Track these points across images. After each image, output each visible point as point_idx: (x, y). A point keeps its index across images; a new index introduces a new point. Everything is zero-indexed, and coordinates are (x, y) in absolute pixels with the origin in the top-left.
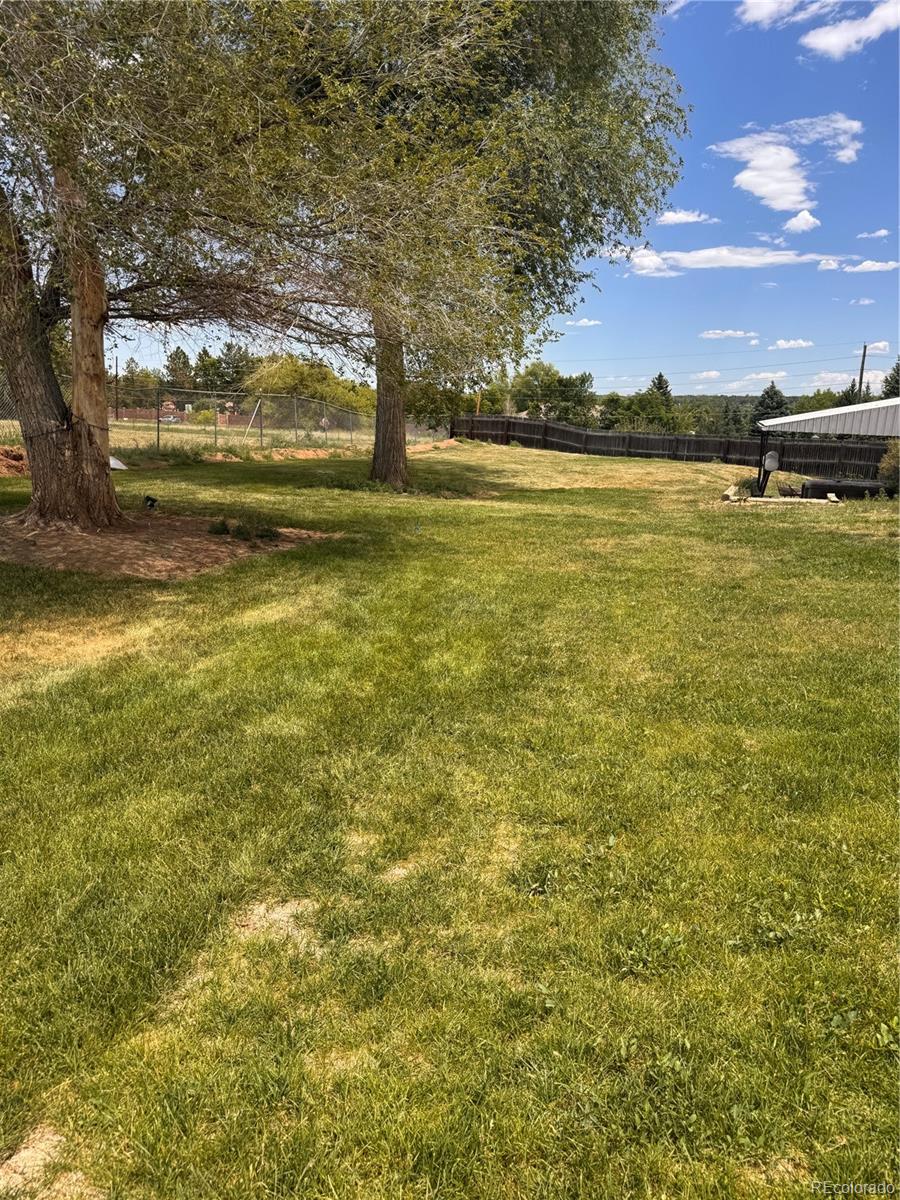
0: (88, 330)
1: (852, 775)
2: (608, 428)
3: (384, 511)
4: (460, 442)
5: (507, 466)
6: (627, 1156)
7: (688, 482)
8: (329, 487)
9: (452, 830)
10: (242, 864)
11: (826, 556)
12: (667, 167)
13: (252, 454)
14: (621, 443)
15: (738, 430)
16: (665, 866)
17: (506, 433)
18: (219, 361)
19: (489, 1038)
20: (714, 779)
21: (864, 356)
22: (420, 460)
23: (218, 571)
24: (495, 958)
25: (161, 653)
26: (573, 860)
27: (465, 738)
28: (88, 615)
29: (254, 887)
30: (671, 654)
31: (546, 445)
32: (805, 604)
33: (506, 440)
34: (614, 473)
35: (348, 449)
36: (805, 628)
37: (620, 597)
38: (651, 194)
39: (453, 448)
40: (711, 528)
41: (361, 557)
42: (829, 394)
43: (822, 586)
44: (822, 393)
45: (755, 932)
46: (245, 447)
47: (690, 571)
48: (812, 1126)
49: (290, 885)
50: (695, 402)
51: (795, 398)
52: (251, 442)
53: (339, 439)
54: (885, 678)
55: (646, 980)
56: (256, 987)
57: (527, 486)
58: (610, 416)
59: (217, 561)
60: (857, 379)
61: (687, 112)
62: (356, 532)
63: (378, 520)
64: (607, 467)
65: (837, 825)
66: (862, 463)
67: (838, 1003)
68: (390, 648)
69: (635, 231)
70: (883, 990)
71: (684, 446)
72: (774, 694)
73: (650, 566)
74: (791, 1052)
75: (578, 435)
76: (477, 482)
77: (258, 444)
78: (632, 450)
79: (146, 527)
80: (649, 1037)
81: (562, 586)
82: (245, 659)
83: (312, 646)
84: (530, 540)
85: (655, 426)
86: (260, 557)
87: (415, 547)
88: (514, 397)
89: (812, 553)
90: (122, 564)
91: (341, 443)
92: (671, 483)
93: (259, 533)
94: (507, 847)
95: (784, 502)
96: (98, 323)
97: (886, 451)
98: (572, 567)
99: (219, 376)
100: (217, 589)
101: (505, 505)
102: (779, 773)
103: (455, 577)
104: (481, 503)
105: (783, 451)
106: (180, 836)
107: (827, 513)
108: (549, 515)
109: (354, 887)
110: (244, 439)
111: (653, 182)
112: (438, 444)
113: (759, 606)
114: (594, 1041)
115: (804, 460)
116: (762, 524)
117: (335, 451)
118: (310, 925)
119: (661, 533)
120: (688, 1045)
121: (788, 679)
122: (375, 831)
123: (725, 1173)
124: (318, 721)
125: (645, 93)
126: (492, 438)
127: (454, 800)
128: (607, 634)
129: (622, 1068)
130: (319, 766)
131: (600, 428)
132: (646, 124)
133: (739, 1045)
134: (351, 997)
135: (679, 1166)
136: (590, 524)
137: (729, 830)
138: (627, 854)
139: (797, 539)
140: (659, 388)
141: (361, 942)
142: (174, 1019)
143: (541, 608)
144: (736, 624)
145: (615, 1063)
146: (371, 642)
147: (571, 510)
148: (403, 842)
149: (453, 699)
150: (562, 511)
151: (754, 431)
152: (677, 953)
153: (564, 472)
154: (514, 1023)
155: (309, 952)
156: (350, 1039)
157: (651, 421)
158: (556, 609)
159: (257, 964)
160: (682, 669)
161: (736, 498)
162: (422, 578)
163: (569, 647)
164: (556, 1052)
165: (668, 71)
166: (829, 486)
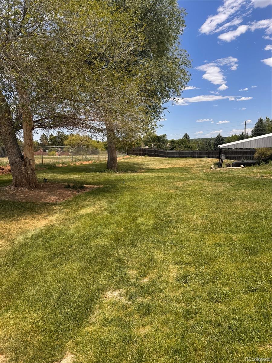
0: (28, 132)
2: (172, 149)
3: (113, 178)
4: (130, 156)
5: (145, 162)
6: (228, 346)
7: (199, 164)
8: (95, 172)
9: (157, 268)
10: (102, 281)
11: (244, 184)
12: (186, 77)
13: (70, 164)
14: (177, 154)
15: (210, 148)
16: (219, 273)
17: (143, 153)
18: (56, 137)
19: (183, 320)
20: (227, 249)
21: (245, 124)
22: (119, 162)
23: (70, 199)
24: (178, 301)
25: (60, 223)
26: (193, 273)
27: (153, 242)
28: (36, 214)
29: (107, 286)
30: (207, 214)
31: (155, 156)
32: (241, 198)
33: (143, 155)
34: (177, 163)
35: (98, 160)
36: (242, 205)
37: (187, 199)
38: (183, 84)
39: (128, 158)
40: (209, 177)
41: (110, 192)
42: (236, 136)
43: (245, 192)
44: (234, 135)
45: (248, 288)
46: (67, 162)
47: (206, 190)
49: (116, 285)
50: (197, 141)
51: (226, 138)
52: (69, 160)
53: (94, 157)
54: (268, 217)
55: (221, 303)
56: (114, 313)
57: (153, 168)
58: (172, 146)
59: (69, 196)
60: (244, 131)
61: (191, 62)
62: (106, 185)
63: (112, 181)
65: (264, 258)
66: (248, 155)
68: (126, 218)
69: (179, 95)
71: (196, 153)
72: (238, 224)
73: (194, 189)
74: (264, 318)
75: (165, 152)
76: (138, 168)
77: (72, 161)
78: (181, 156)
79: (46, 188)
80: (226, 317)
81: (170, 197)
82: (85, 224)
83: (103, 218)
84: (158, 184)
85: (186, 149)
86: (81, 194)
87: (125, 188)
88: (144, 142)
89: (240, 183)
90: (42, 199)
91: (95, 159)
92: (194, 165)
93: (79, 187)
94: (174, 271)
95: (228, 169)
96: (31, 130)
97: (255, 152)
98: (171, 191)
99: (56, 141)
100: (71, 204)
101: (148, 174)
102: (245, 245)
103: (139, 196)
104: (140, 174)
105: (225, 153)
106: (82, 274)
107: (241, 171)
108: (161, 176)
109: (134, 285)
110: (67, 159)
111: (183, 81)
112: (124, 157)
113: (228, 200)
114: (212, 319)
115: (231, 156)
116: (224, 175)
117: (94, 161)
118: (124, 296)
119: (195, 180)
120: (237, 318)
121: (241, 220)
122: (135, 270)
123: (254, 348)
124: (111, 240)
125: (179, 57)
126: (139, 155)
127: (156, 259)
128: (186, 210)
129: (221, 325)
130: (115, 252)
131: (170, 150)
132: (180, 65)
133: (250, 317)
134: (141, 314)
135: (242, 348)
136: (174, 178)
137: (235, 262)
138: (208, 271)
139: (235, 179)
140: (186, 137)
141: (140, 299)
142: (94, 323)
143: (166, 203)
144: (223, 205)
145: (219, 324)
146: (119, 216)
147: (167, 174)
148: (144, 272)
149: (147, 231)
150: (164, 175)
151: (216, 148)
152: (228, 295)
153: (162, 163)
154: (188, 317)
155: (126, 303)
156: (144, 324)
157: (185, 147)
158: (170, 204)
159: (113, 307)
160: (211, 218)
161: (214, 168)
162: (129, 197)
163: (177, 214)
164: (202, 323)
165: (185, 51)
166: (241, 163)
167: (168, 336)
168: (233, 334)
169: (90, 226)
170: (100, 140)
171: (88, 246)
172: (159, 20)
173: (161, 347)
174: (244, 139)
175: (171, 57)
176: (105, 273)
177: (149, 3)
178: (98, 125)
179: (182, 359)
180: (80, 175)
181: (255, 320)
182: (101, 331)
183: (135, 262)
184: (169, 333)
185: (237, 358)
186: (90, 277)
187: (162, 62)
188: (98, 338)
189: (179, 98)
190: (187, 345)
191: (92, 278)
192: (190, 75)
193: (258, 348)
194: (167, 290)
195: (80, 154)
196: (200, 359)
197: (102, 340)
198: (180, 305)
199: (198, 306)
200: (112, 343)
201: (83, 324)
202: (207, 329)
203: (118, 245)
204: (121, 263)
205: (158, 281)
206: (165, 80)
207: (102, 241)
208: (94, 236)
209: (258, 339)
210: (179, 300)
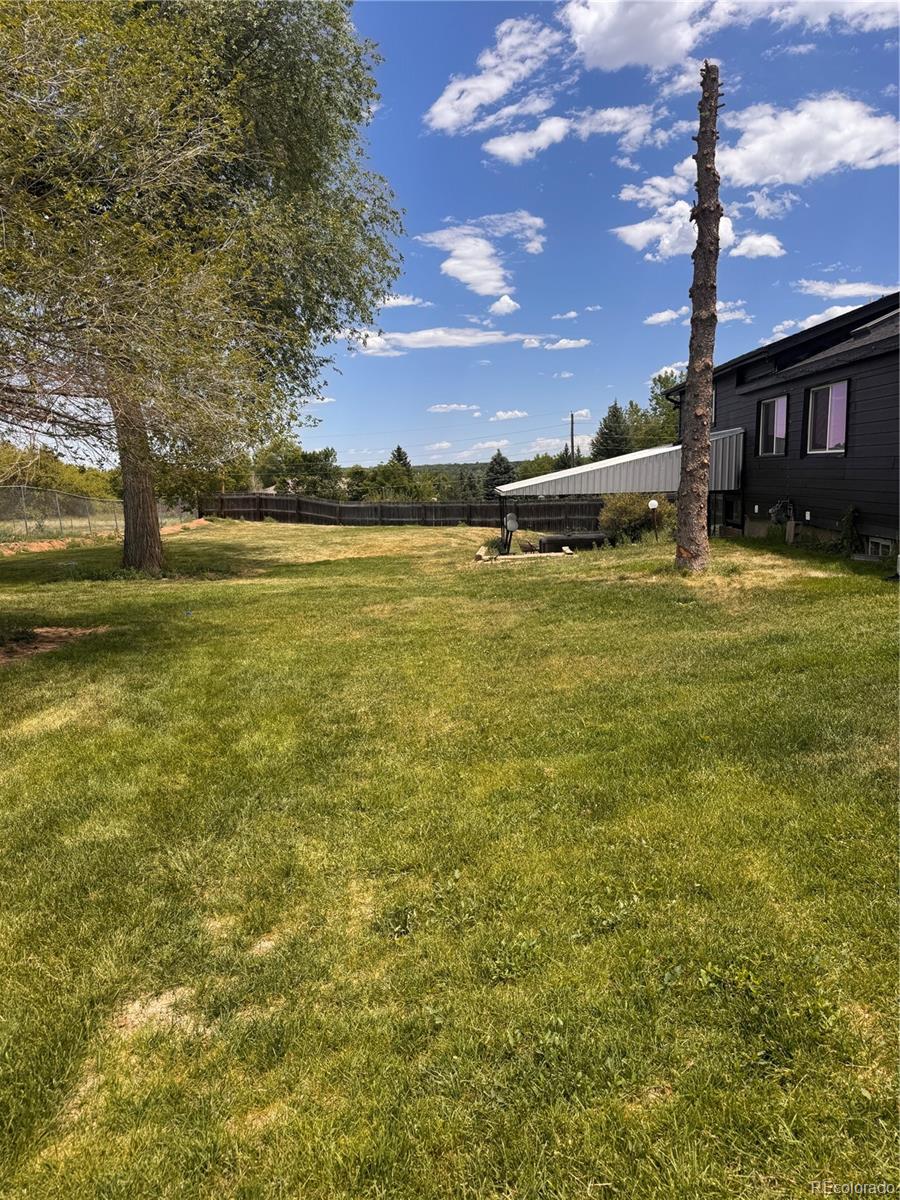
1: (636, 782)
2: (356, 499)
3: (148, 599)
4: (212, 521)
5: (267, 542)
6: (535, 1119)
7: (442, 546)
8: (76, 579)
9: (308, 898)
10: (106, 968)
11: (573, 602)
12: (388, 263)
14: (374, 513)
15: (474, 495)
16: (506, 885)
17: (260, 510)
19: (396, 1061)
20: (528, 805)
21: (572, 423)
22: (171, 543)
24: (378, 997)
26: (427, 899)
27: (295, 811)
29: (125, 986)
30: (467, 704)
31: (301, 519)
32: (565, 645)
33: (259, 517)
34: (373, 543)
35: (87, 537)
36: (570, 666)
37: (407, 659)
38: (378, 286)
39: (203, 528)
40: (473, 586)
41: (135, 649)
42: (547, 458)
43: (575, 628)
44: (540, 457)
45: (592, 924)
47: (463, 627)
48: (667, 1059)
49: (162, 977)
50: (434, 471)
51: (518, 463)
53: (72, 527)
54: (642, 700)
55: (513, 982)
56: (154, 1077)
57: (292, 561)
58: (356, 488)
60: (570, 445)
61: (401, 215)
62: (122, 624)
63: (143, 608)
64: (365, 536)
65: (634, 826)
66: (584, 517)
67: (666, 962)
68: (195, 738)
69: (368, 320)
70: (696, 946)
71: (432, 512)
72: (559, 726)
73: (427, 627)
74: (639, 1009)
75: (332, 507)
76: (240, 561)
78: (385, 519)
80: (528, 1025)
81: (352, 654)
82: (38, 770)
83: (108, 746)
84: (310, 613)
85: (401, 497)
86: (21, 661)
87: (192, 633)
88: (258, 472)
89: (561, 601)
91: (75, 531)
92: (426, 547)
93: (13, 637)
94: (363, 901)
95: (528, 558)
97: (602, 507)
98: (357, 635)
101: (275, 581)
102: (578, 791)
103: (244, 658)
104: (249, 581)
105: (518, 511)
106: (28, 955)
107: (565, 564)
108: (322, 588)
109: (225, 967)
112: (187, 525)
113: (528, 654)
114: (485, 1040)
115: (536, 519)
116: (515, 579)
117: (73, 541)
118: (192, 1010)
119: (430, 595)
120: (561, 1023)
121: (567, 712)
122: (231, 912)
123: (612, 1110)
124: (139, 820)
125: (361, 196)
126: (242, 517)
127: (302, 869)
128: (405, 693)
129: (513, 1054)
130: (156, 863)
131: (351, 499)
132: (365, 224)
133: (600, 1014)
134: (252, 1063)
135: (577, 1115)
136: (363, 593)
137: (550, 845)
138: (471, 884)
139: (547, 589)
140: (399, 460)
141: (248, 1013)
142: (77, 1127)
143: (338, 677)
144: (514, 670)
145: (506, 1053)
146: (171, 734)
147: (341, 580)
148: (263, 917)
149: (274, 777)
150: (333, 582)
151: (491, 496)
152: (534, 954)
153: (324, 544)
154: (411, 1045)
155: (198, 1034)
156: (264, 1098)
157: (397, 490)
158: (352, 677)
159: (148, 1056)
160: (479, 715)
161: (487, 557)
162: (209, 663)
163: (374, 710)
164: (455, 1057)
165: (381, 178)
166: (563, 540)
167: (346, 1124)
168: (549, 1078)
169: (60, 778)
170: (87, 464)
171: (49, 852)
172: (292, 67)
173: (320, 1165)
174: (570, 467)
175: (336, 195)
176: (119, 937)
177: (256, 6)
178: (82, 410)
179: (393, 1191)
180: (17, 591)
181: (614, 1020)
182: (103, 1152)
183: (228, 886)
184: (349, 1113)
185: (564, 1151)
186: (61, 963)
187: (308, 207)
188: (92, 1181)
189: (368, 333)
190: (406, 1140)
191: (66, 965)
192: (402, 257)
193: (624, 1108)
194: (340, 967)
195: (20, 517)
196: (450, 1180)
197: (108, 1182)
198: (384, 1011)
199: (443, 1004)
200: (145, 1186)
201: (32, 1140)
202: (470, 1077)
203: (168, 834)
204: (178, 899)
205: (311, 940)
206: (319, 271)
207: (105, 825)
208: (76, 812)
209: (623, 1080)
210: (381, 995)
